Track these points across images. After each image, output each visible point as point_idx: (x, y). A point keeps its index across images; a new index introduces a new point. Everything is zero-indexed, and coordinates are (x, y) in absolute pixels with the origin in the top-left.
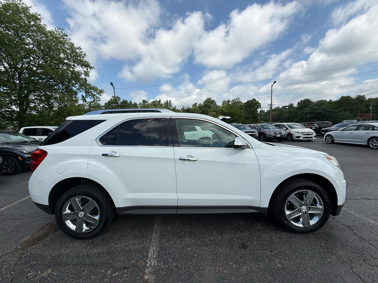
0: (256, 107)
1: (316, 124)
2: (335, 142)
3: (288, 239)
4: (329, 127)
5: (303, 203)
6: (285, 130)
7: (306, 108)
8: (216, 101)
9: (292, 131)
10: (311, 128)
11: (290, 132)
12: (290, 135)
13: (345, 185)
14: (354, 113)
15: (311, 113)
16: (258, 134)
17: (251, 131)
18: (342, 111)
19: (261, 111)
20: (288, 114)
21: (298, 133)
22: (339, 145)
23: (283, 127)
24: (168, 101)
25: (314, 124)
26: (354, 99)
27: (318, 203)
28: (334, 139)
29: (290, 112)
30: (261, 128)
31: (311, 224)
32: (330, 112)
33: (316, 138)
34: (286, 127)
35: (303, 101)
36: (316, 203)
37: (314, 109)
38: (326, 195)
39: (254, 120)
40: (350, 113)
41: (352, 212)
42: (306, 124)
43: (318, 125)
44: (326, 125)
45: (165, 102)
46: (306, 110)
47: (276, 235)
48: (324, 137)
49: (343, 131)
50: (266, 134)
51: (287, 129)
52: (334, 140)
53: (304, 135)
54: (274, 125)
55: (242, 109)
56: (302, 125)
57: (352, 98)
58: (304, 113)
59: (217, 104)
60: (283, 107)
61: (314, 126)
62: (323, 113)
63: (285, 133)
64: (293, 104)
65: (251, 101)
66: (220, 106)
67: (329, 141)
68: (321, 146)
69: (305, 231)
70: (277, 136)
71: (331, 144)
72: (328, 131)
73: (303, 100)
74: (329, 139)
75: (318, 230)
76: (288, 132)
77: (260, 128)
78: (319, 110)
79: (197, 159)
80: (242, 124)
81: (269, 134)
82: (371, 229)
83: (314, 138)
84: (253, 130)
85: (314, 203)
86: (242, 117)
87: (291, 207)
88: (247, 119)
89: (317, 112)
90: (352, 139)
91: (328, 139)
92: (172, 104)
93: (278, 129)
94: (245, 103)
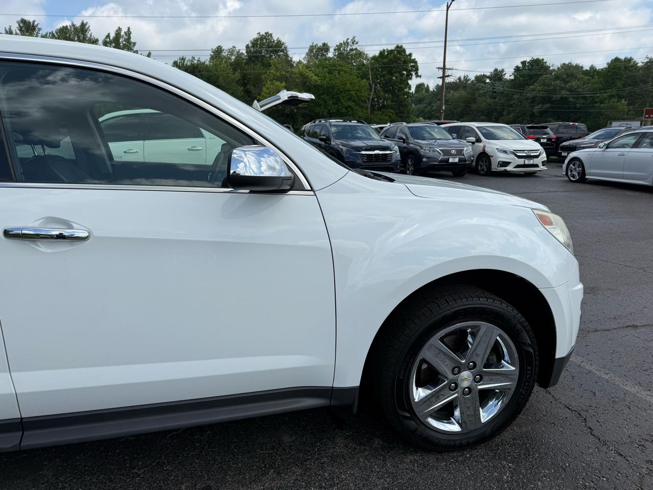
0: (405, 72)
1: (552, 129)
2: (587, 177)
3: (416, 475)
4: (580, 138)
5: (464, 361)
6: (473, 143)
7: (533, 84)
8: (286, 45)
9: (491, 146)
10: (537, 140)
11: (484, 150)
12: (484, 156)
13: (581, 296)
14: (637, 105)
15: (544, 100)
16: (398, 153)
17: (381, 143)
18: (612, 96)
19: (420, 87)
20: (489, 100)
21: (505, 152)
22: (594, 187)
23: (468, 134)
24: (122, 33)
25: (546, 128)
26: (641, 68)
27: (507, 358)
28: (587, 171)
29: (494, 94)
30: (409, 135)
31: (483, 422)
32: (585, 98)
33: (545, 168)
34: (477, 134)
35: (528, 62)
36: (500, 357)
37: (551, 88)
38: (527, 332)
39: (397, 114)
40: (628, 105)
41: (593, 368)
42: (528, 128)
43: (556, 131)
44: (573, 132)
45: (108, 36)
46: (533, 90)
47: (383, 467)
48: (564, 166)
49: (607, 148)
50: (422, 154)
51: (479, 140)
52: (585, 172)
53: (519, 157)
54: (445, 129)
55: (364, 76)
56: (517, 129)
57: (637, 64)
58: (527, 99)
59: (290, 53)
60: (477, 78)
61: (544, 134)
62: (572, 100)
63: (472, 153)
64: (503, 71)
65: (392, 51)
66: (300, 62)
67: (573, 177)
68: (555, 190)
69: (464, 442)
70: (451, 160)
71: (578, 185)
72: (573, 148)
73: (528, 60)
74: (575, 169)
75: (501, 432)
76: (481, 150)
77: (406, 135)
78: (563, 92)
79: (85, 234)
80: (359, 122)
81: (431, 154)
82: (626, 411)
83: (542, 167)
84: (387, 142)
85: (494, 358)
86: (365, 102)
87: (430, 378)
88: (379, 109)
89: (559, 96)
90: (623, 170)
91: (571, 171)
92: (135, 44)
93: (455, 141)
94: (374, 58)
